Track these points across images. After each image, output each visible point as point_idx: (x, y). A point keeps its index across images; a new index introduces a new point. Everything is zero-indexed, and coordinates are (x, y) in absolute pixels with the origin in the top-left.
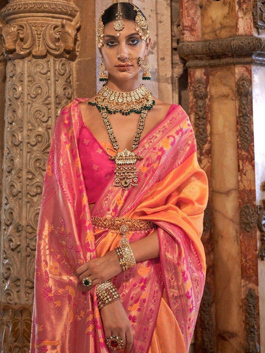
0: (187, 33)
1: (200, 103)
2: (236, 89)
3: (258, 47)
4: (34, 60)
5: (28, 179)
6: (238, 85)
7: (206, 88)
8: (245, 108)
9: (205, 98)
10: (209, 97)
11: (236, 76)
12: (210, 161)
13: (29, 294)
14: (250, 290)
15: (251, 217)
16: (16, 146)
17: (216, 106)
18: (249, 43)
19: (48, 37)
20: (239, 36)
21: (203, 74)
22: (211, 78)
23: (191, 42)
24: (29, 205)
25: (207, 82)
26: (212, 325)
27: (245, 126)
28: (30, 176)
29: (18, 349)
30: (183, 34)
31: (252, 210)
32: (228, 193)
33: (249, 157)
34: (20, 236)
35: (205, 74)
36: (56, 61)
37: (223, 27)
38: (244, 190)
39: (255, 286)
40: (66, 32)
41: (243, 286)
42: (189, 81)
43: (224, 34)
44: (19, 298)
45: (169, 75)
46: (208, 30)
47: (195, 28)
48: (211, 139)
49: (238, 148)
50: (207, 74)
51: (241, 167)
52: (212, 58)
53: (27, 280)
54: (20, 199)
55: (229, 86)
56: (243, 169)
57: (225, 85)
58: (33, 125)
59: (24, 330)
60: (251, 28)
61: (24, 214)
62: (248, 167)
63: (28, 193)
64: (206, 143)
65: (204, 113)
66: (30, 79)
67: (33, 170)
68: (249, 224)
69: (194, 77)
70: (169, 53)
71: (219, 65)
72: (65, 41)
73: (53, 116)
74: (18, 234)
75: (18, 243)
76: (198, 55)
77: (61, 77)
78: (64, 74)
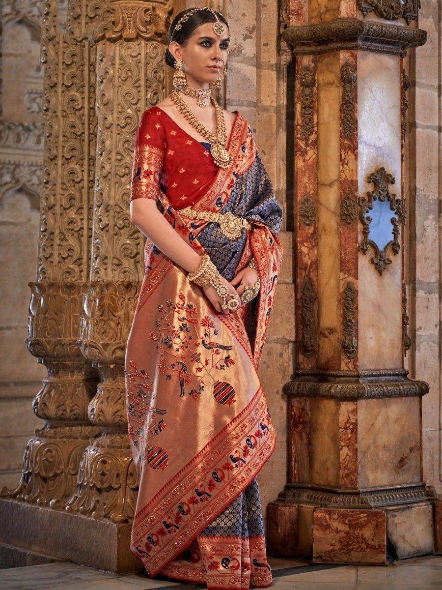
0: (293, 18)
1: (307, 91)
2: (340, 75)
3: (360, 30)
4: (125, 43)
5: (117, 160)
6: (342, 71)
7: (314, 75)
8: (348, 96)
9: (313, 86)
10: (316, 85)
11: (341, 61)
12: (316, 152)
13: (115, 270)
14: (349, 283)
15: (352, 209)
16: (108, 128)
17: (322, 94)
18: (350, 26)
19: (138, 20)
20: (341, 19)
21: (310, 61)
22: (319, 65)
23: (297, 27)
24: (117, 185)
25: (316, 68)
26: (314, 322)
27: (347, 114)
28: (119, 157)
29: (103, 323)
30: (289, 19)
31: (353, 201)
32: (330, 185)
33: (352, 146)
34: (108, 216)
35: (313, 61)
36: (147, 44)
37: (327, 10)
38: (346, 181)
39: (354, 280)
40: (157, 15)
41: (342, 280)
42: (297, 68)
43: (328, 17)
44: (106, 275)
45: (274, 61)
46: (314, 14)
47: (303, 12)
48: (318, 129)
49: (341, 137)
50: (316, 62)
51: (343, 157)
52: (320, 44)
53: (114, 258)
54: (110, 180)
55: (334, 73)
56: (345, 159)
57: (331, 72)
58: (123, 108)
59: (109, 304)
60: (354, 10)
61: (112, 194)
62: (350, 156)
63: (117, 174)
64: (312, 133)
65: (311, 102)
66: (122, 62)
67: (122, 152)
68: (349, 215)
69: (302, 64)
70: (274, 38)
71: (325, 51)
72: (156, 25)
73: (143, 99)
74: (107, 214)
75: (107, 222)
76: (304, 40)
77: (152, 60)
78: (156, 57)
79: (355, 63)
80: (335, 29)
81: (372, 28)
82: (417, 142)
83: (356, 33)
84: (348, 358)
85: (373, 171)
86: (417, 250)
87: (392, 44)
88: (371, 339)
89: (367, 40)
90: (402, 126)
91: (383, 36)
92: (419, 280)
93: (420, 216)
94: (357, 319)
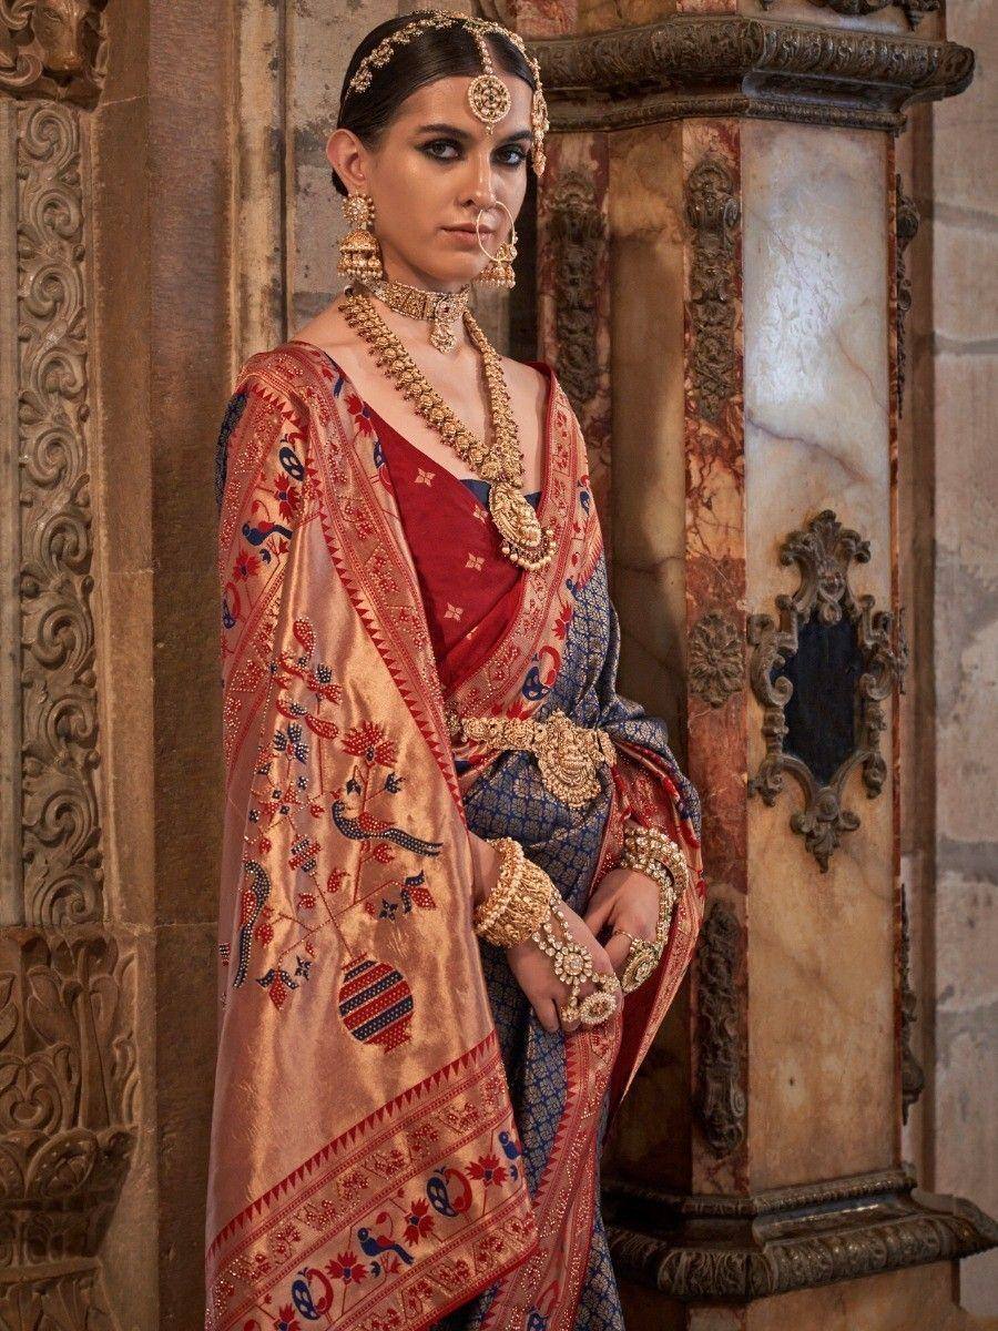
0: (527, 10)
1: (575, 255)
2: (683, 205)
3: (748, 51)
6: (690, 192)
7: (598, 200)
8: (710, 275)
9: (594, 238)
10: (606, 234)
11: (685, 157)
12: (608, 459)
14: (719, 903)
15: (725, 655)
17: (627, 266)
18: (715, 40)
20: (684, 13)
21: (587, 154)
22: (614, 165)
23: (540, 39)
25: (603, 180)
27: (709, 336)
30: (513, 12)
31: (730, 630)
32: (655, 570)
33: (725, 444)
35: (594, 154)
36: (19, 109)
38: (704, 561)
39: (735, 894)
40: (49, 10)
48: (612, 381)
49: (687, 413)
50: (603, 155)
51: (695, 481)
52: (616, 95)
55: (663, 195)
56: (701, 488)
57: (653, 190)
62: (720, 479)
64: (592, 395)
65: (588, 292)
68: (717, 677)
69: (557, 163)
71: (634, 122)
72: (50, 42)
73: (6, 298)
76: (562, 84)
77: (37, 163)
78: (50, 154)
79: (732, 163)
80: (664, 51)
81: (789, 44)
82: (938, 399)
83: (737, 62)
84: (718, 1153)
85: (796, 524)
86: (940, 745)
87: (862, 93)
88: (792, 1082)
89: (773, 83)
90: (892, 367)
91: (829, 69)
92: (944, 838)
93: (949, 634)
94: (746, 1025)
